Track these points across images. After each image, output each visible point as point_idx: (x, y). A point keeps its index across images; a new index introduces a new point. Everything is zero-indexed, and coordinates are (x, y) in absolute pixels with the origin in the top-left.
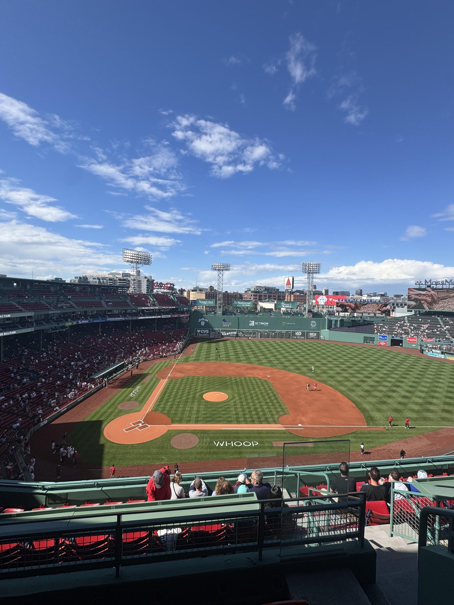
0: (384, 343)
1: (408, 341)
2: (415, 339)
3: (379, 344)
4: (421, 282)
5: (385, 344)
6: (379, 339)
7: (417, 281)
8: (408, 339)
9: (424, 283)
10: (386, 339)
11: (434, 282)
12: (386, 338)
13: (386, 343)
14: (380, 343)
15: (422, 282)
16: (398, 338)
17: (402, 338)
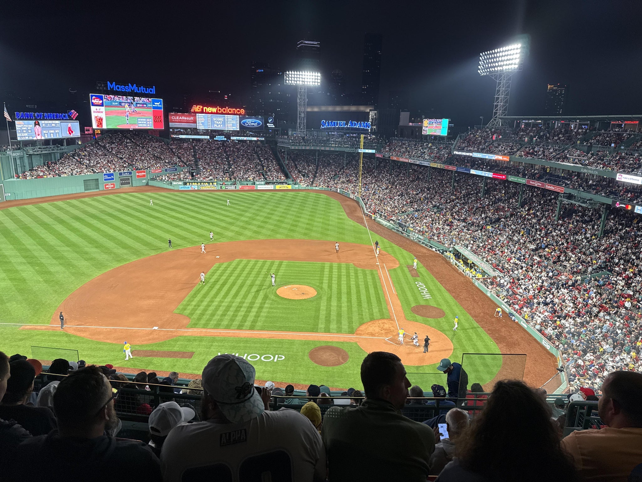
0: (112, 184)
1: (138, 176)
2: (144, 172)
3: (106, 188)
5: (112, 186)
6: (105, 180)
8: (137, 174)
10: (113, 179)
12: (112, 177)
13: (114, 184)
14: (107, 186)
16: (126, 174)
17: (130, 173)
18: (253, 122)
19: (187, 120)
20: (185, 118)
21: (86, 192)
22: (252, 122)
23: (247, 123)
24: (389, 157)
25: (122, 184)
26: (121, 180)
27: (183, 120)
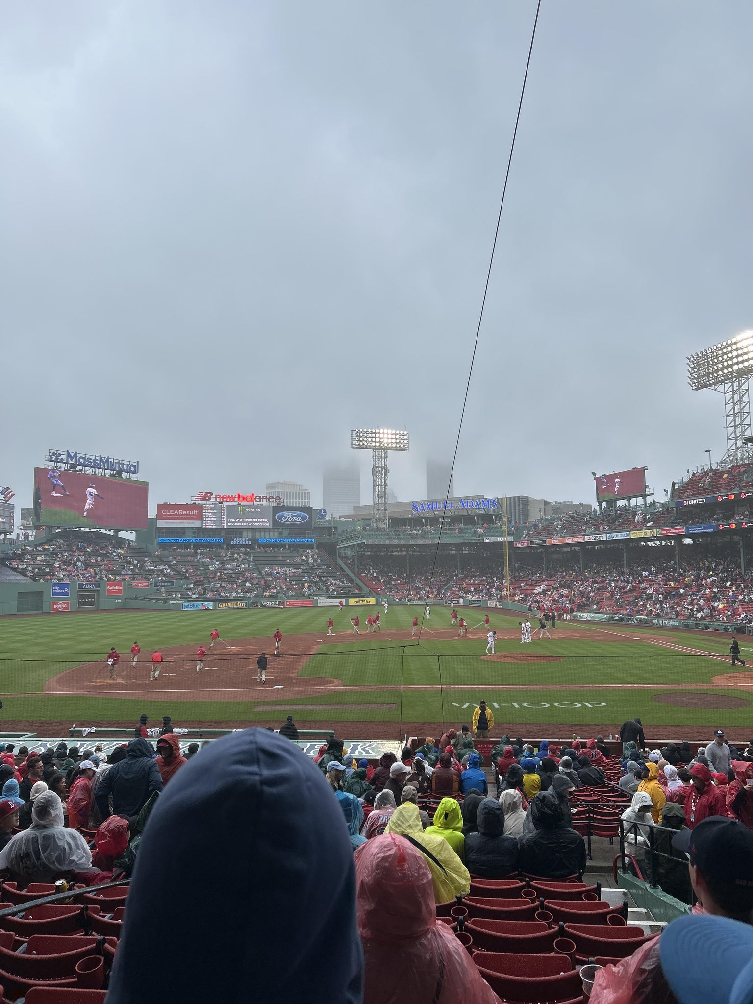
0: (64, 603)
1: (110, 592)
2: (120, 585)
3: (53, 609)
4: (60, 455)
5: (65, 606)
6: (54, 594)
7: (52, 451)
8: (109, 588)
9: (64, 457)
10: (67, 594)
11: (81, 458)
12: (66, 590)
13: (67, 604)
14: (56, 606)
15: (62, 457)
16: (90, 586)
17: (97, 585)
18: (295, 516)
19: (186, 515)
20: (184, 513)
21: (19, 613)
22: (293, 516)
23: (285, 518)
24: (544, 542)
25: (81, 604)
26: (81, 597)
27: (181, 515)
